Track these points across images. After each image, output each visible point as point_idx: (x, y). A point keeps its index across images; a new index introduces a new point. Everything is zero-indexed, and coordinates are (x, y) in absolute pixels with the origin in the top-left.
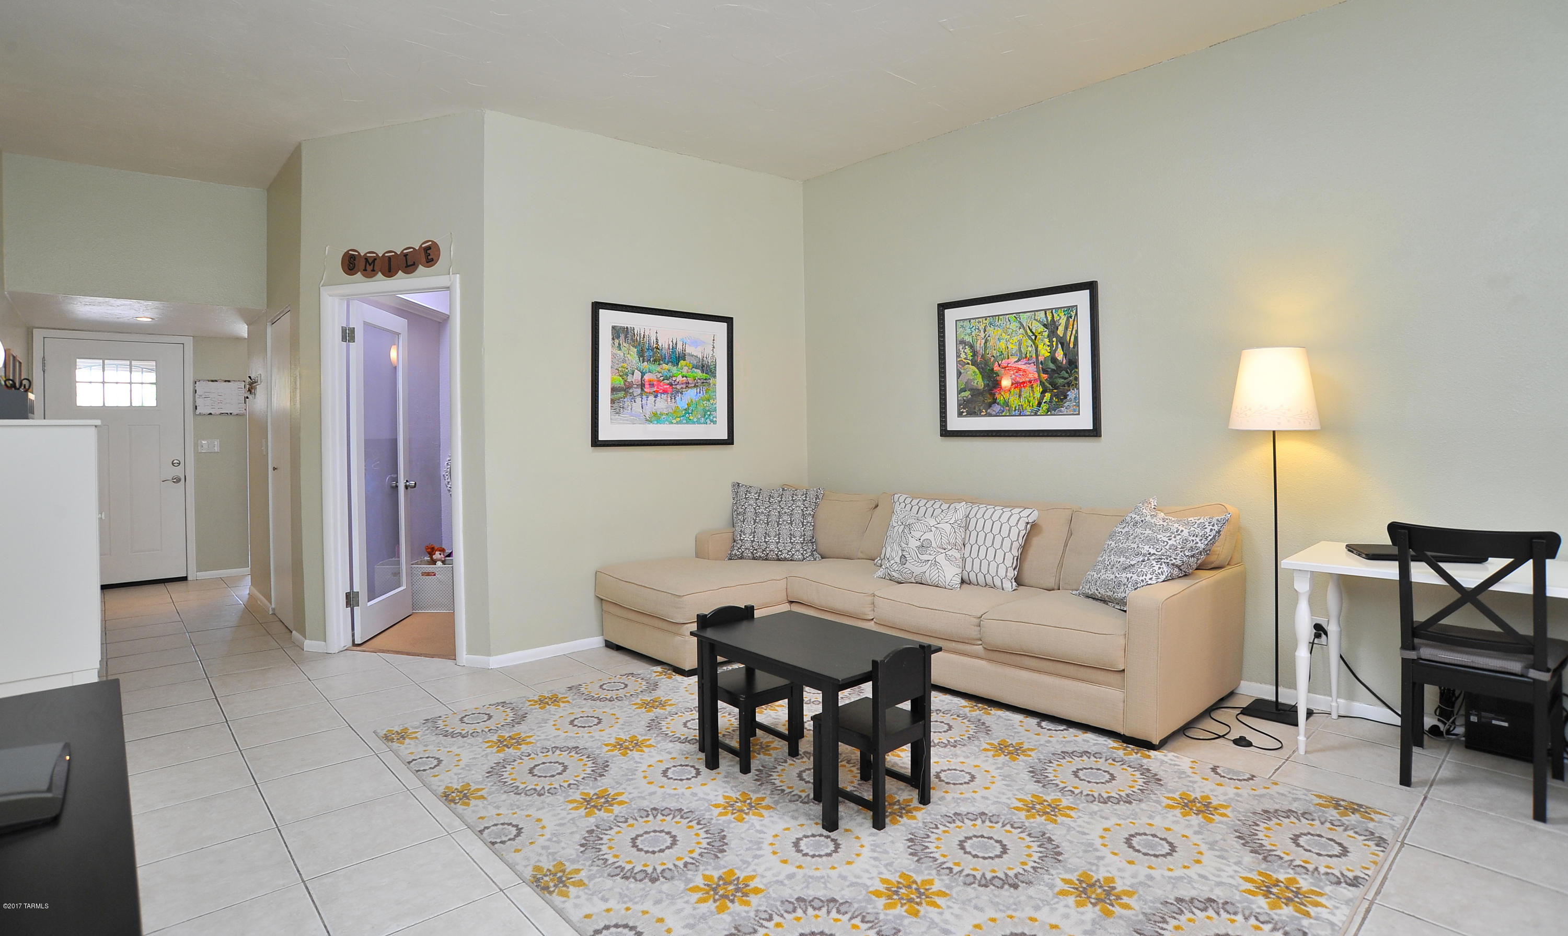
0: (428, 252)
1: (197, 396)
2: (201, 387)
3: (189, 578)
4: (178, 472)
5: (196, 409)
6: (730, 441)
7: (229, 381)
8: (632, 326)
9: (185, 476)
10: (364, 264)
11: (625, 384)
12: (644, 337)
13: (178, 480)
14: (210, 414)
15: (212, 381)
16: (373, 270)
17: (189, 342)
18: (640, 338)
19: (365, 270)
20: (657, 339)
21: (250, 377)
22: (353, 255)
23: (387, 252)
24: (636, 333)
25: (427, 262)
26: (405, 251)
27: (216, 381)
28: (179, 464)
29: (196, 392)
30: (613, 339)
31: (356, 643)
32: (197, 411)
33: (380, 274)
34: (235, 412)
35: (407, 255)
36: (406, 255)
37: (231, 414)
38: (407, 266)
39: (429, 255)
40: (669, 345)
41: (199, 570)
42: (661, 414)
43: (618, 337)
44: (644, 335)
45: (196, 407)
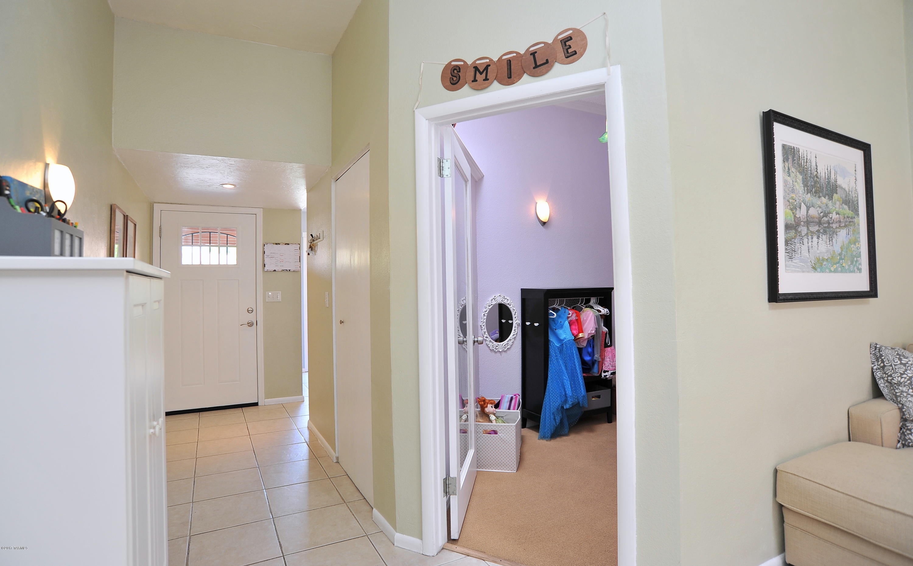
0: (568, 43)
1: (265, 256)
2: (269, 249)
3: (259, 404)
4: (251, 317)
5: (265, 266)
6: (873, 293)
7: (288, 244)
8: (798, 147)
9: (257, 321)
10: (473, 73)
11: (795, 221)
12: (807, 162)
13: (250, 324)
14: (275, 271)
15: (276, 244)
16: (486, 79)
17: (260, 212)
18: (804, 162)
19: (475, 80)
20: (816, 164)
21: (312, 235)
22: (457, 66)
23: (505, 55)
24: (801, 155)
25: (567, 58)
26: (532, 49)
27: (279, 244)
28: (252, 311)
29: (264, 253)
30: (784, 161)
31: (452, 538)
32: (265, 268)
33: (496, 83)
34: (292, 269)
35: (536, 52)
36: (533, 54)
37: (289, 270)
38: (536, 66)
39: (570, 47)
40: (825, 173)
41: (267, 397)
42: (823, 260)
43: (787, 160)
44: (807, 159)
45: (265, 265)
